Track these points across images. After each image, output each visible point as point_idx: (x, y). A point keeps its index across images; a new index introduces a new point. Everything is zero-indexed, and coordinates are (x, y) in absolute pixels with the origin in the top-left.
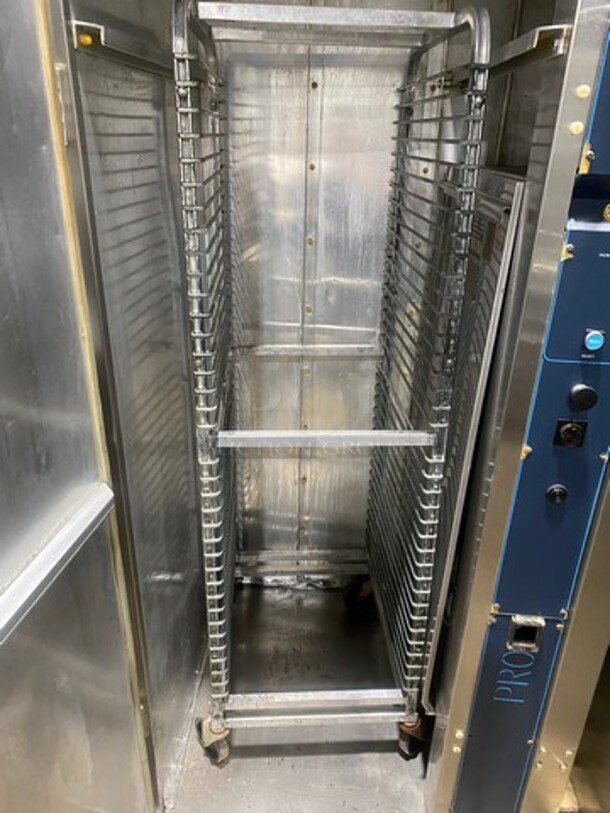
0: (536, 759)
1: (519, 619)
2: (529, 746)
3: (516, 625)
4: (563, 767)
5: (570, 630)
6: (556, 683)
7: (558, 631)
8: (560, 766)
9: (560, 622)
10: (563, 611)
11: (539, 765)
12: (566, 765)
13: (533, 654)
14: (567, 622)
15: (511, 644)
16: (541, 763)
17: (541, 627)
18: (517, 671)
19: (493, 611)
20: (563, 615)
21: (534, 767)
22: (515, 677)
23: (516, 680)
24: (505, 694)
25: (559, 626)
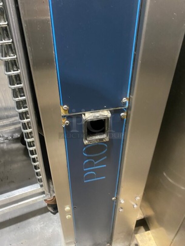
0: (119, 207)
1: (89, 116)
2: (113, 201)
3: (87, 122)
4: (135, 206)
5: (132, 115)
6: (125, 159)
7: (122, 120)
8: (133, 206)
9: (122, 111)
10: (124, 100)
11: (121, 210)
12: (137, 205)
13: (106, 143)
14: (129, 109)
15: (86, 139)
16: (122, 208)
17: (108, 118)
18: (96, 159)
19: (63, 113)
20: (125, 103)
21: (118, 211)
22: (95, 163)
23: (97, 165)
24: (91, 176)
25: (122, 114)
